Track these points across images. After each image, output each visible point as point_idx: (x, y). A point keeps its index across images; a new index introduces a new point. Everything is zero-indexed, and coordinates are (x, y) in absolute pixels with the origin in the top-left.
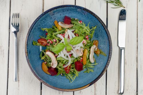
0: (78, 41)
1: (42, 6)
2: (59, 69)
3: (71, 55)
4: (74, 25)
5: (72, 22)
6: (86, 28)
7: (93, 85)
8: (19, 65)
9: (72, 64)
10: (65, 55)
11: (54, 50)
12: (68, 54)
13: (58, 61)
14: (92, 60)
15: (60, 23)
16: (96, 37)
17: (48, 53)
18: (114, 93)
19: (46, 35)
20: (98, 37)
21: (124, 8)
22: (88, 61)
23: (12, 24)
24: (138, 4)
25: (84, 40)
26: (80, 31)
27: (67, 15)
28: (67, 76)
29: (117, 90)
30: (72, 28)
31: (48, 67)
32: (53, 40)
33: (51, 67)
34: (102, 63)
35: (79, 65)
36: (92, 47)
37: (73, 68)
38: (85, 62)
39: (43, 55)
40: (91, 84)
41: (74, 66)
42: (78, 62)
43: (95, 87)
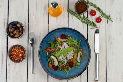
0: (70, 50)
1: (48, 27)
2: (59, 66)
3: (66, 58)
4: (68, 39)
5: (67, 38)
6: (75, 41)
7: (79, 76)
8: (34, 64)
9: (67, 63)
10: (62, 58)
11: (56, 55)
12: (64, 58)
13: (58, 61)
14: (79, 61)
15: (59, 38)
16: (81, 47)
17: (52, 57)
18: (93, 80)
19: (51, 46)
20: (82, 47)
21: (98, 28)
22: (77, 61)
23: (30, 39)
24: (107, 26)
25: (74, 49)
26: (71, 43)
27: (63, 33)
28: (64, 71)
29: (94, 79)
30: (66, 41)
31: (52, 65)
32: (55, 49)
33: (54, 65)
34: (85, 62)
35: (71, 64)
36: (79, 53)
37: (67, 66)
38: (75, 62)
39: (49, 58)
40: (78, 75)
41: (68, 65)
42: (71, 62)
43: (81, 77)
